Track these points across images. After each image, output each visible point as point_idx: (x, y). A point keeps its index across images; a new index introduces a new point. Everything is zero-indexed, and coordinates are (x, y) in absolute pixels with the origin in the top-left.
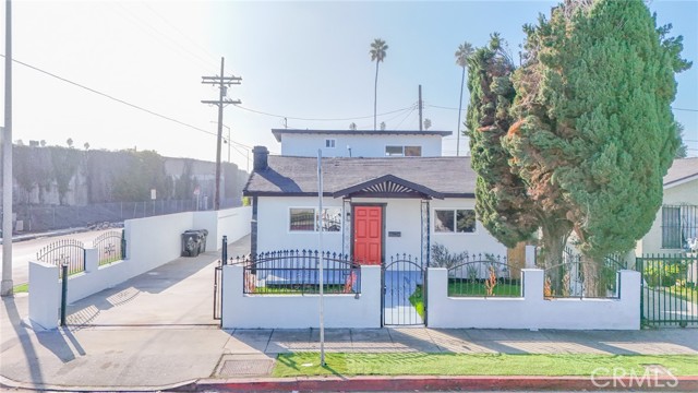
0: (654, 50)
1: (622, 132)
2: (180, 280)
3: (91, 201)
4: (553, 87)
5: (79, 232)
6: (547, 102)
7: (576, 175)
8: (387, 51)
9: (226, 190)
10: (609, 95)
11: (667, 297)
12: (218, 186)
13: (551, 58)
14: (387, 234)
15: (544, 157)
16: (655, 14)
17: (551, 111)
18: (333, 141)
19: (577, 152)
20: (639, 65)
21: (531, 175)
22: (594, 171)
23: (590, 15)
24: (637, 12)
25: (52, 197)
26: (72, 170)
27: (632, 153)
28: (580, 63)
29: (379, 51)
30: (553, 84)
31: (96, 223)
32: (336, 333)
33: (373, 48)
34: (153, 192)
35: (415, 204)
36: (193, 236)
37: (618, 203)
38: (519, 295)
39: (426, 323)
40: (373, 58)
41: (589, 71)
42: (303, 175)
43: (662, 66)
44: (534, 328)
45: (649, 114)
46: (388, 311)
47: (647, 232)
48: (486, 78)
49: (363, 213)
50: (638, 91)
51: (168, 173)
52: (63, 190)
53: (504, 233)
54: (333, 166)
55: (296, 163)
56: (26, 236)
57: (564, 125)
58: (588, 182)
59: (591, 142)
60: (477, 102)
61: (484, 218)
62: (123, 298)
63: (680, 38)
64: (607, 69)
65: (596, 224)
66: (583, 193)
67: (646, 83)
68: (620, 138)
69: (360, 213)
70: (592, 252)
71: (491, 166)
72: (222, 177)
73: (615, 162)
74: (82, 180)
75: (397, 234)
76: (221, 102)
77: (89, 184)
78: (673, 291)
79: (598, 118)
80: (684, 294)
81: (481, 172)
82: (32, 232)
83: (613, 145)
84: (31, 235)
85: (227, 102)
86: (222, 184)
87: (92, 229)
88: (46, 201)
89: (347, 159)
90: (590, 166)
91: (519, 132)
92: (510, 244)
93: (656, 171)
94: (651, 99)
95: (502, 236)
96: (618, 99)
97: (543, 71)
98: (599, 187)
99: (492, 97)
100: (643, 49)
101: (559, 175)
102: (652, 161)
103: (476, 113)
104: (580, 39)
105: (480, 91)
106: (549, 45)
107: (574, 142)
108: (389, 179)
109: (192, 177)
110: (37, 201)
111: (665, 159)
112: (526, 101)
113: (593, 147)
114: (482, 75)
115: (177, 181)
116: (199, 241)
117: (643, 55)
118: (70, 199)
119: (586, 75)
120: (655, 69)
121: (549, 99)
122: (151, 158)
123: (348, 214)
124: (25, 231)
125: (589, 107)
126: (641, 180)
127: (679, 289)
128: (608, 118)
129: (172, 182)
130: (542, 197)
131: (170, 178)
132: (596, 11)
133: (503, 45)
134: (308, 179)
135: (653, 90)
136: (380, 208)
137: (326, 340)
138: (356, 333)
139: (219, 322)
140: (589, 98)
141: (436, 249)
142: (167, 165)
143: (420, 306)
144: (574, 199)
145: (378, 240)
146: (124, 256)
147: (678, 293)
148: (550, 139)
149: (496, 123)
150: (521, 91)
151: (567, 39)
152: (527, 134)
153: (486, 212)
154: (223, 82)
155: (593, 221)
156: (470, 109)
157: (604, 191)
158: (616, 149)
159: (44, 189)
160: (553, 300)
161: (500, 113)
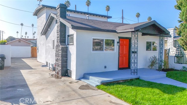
18: (69, 15)
123: (118, 42)
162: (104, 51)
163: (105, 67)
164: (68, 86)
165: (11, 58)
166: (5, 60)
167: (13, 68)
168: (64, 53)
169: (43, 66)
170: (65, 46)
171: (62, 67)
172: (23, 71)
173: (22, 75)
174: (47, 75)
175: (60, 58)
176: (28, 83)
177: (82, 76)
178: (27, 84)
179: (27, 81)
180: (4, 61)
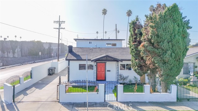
0: (181, 24)
1: (172, 47)
2: (47, 84)
3: (22, 56)
4: (153, 34)
5: (19, 65)
6: (151, 38)
7: (159, 59)
8: (107, 12)
9: (61, 51)
10: (168, 37)
11: (184, 89)
12: (58, 51)
13: (152, 26)
14: (106, 71)
15: (151, 54)
16: (182, 13)
17: (152, 41)
18: (91, 42)
19: (160, 53)
20: (177, 28)
21: (147, 59)
22: (164, 58)
23: (163, 14)
24: (177, 14)
25: (11, 55)
26: (16, 47)
27: (175, 53)
28: (161, 28)
29: (105, 12)
30: (153, 33)
31: (24, 62)
32: (92, 104)
33: (103, 11)
34: (40, 53)
35: (114, 63)
36: (51, 69)
37: (171, 67)
38: (143, 92)
39: (117, 100)
40: (103, 14)
41: (163, 30)
42: (83, 53)
43: (183, 29)
44: (147, 101)
45: (180, 43)
46: (106, 95)
47: (179, 74)
48: (134, 29)
49: (100, 65)
50: (177, 36)
51: (44, 47)
52: (14, 53)
53: (139, 73)
54: (91, 50)
55: (81, 50)
56: (3, 67)
57: (156, 45)
58: (163, 61)
59: (164, 50)
60: (132, 36)
61: (134, 68)
62: (31, 91)
63: (189, 20)
64: (168, 30)
65: (165, 73)
66: (161, 64)
67: (179, 33)
68: (172, 49)
69: (99, 65)
70: (163, 80)
71: (136, 54)
72: (60, 47)
73: (170, 56)
74: (19, 50)
75: (109, 71)
76: (59, 28)
77: (21, 51)
78: (186, 87)
79: (166, 43)
80: (189, 88)
81: (133, 55)
82: (5, 66)
83: (169, 51)
84: (5, 67)
85: (61, 28)
86: (60, 50)
87: (23, 64)
88: (9, 56)
89: (95, 48)
90: (163, 57)
91: (144, 46)
92: (141, 75)
93: (181, 58)
94: (180, 38)
95: (138, 73)
96: (171, 38)
97: (150, 30)
98: (166, 63)
99: (136, 34)
100: (178, 24)
101: (155, 59)
102: (180, 56)
103: (131, 39)
104: (161, 21)
105: (133, 33)
106: (152, 22)
107: (159, 50)
108: (107, 56)
109: (51, 48)
110: (6, 56)
111: (184, 54)
112: (145, 37)
113: (164, 51)
114: (133, 28)
115: (47, 49)
116: (53, 71)
117: (178, 25)
118: (16, 55)
119: (162, 31)
120: (182, 29)
121: (152, 37)
122: (39, 43)
123: (95, 65)
124: (3, 66)
125: (163, 40)
126: (177, 60)
127: (187, 86)
128: (168, 43)
129: (45, 49)
130: (150, 64)
131: (45, 48)
132: (165, 13)
133: (139, 20)
134: (84, 55)
135: (181, 36)
136: (104, 64)
137: (89, 107)
138: (97, 104)
139: (58, 100)
140: (163, 37)
141: (120, 75)
142: (44, 45)
143: (115, 94)
144: (159, 66)
145: (104, 73)
146: (31, 78)
147: (187, 88)
148: (152, 49)
149: (137, 42)
150: (144, 34)
151: (157, 21)
152: (146, 47)
153: (134, 66)
154: (60, 23)
155: (164, 72)
156: (130, 37)
157: (167, 64)
158: (170, 52)
159: (8, 53)
160: (153, 93)
161: (138, 39)
167: (58, 75)
173: (54, 79)
178: (49, 84)
179: (52, 82)
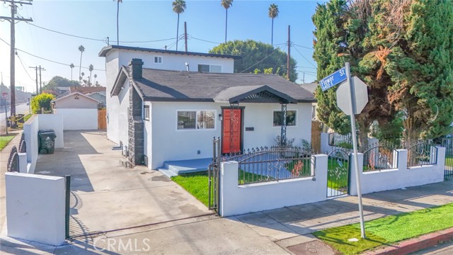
2: (85, 176)
14: (245, 129)
15: (407, 76)
17: (414, 45)
18: (160, 58)
22: (443, 86)
36: (49, 135)
44: (402, 187)
54: (187, 78)
57: (419, 55)
58: (436, 93)
59: (437, 67)
75: (251, 129)
76: (13, 18)
85: (18, 19)
108: (265, 89)
121: (414, 36)
123: (220, 115)
125: (437, 44)
136: (239, 111)
145: (238, 134)
148: (412, 63)
149: (348, 51)
152: (396, 59)
154: (13, 1)
157: (447, 98)
161: (353, 44)
162: (197, 130)
163: (199, 152)
164: (138, 177)
165: (64, 131)
166: (55, 139)
167: (67, 151)
168: (139, 132)
169: (115, 148)
170: (141, 121)
171: (136, 152)
172: (82, 157)
173: (81, 163)
174: (116, 163)
175: (133, 138)
176: (87, 172)
177: (161, 165)
178: (86, 174)
179: (86, 170)
180: (54, 141)
